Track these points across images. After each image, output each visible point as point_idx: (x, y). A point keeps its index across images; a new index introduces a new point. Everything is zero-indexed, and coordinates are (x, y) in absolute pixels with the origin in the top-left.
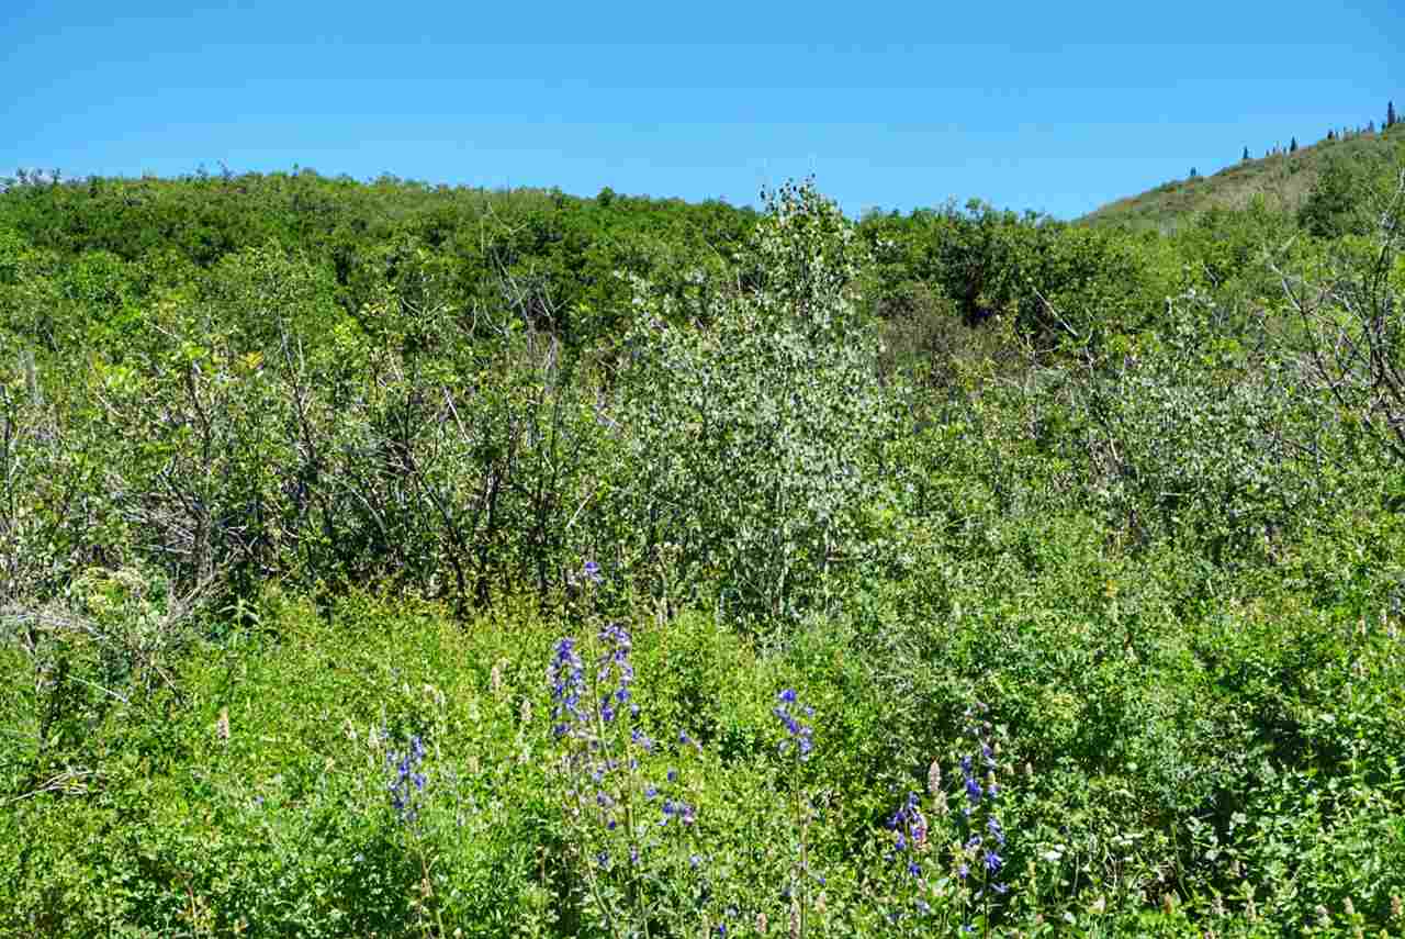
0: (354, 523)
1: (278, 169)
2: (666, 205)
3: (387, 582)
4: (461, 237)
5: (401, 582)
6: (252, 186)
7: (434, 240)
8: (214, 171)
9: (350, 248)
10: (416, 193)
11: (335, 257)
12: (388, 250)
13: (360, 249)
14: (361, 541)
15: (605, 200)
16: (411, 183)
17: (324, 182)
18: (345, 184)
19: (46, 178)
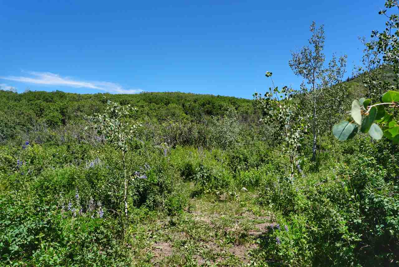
0: (185, 139)
1: (175, 91)
2: (226, 97)
3: (189, 145)
4: (199, 102)
5: (190, 145)
6: (172, 94)
7: (195, 102)
8: (167, 91)
9: (184, 103)
10: (193, 95)
11: (182, 104)
12: (189, 104)
13: (186, 103)
14: (186, 141)
15: (218, 96)
16: (193, 94)
17: (181, 93)
18: (184, 94)
19: (146, 92)
